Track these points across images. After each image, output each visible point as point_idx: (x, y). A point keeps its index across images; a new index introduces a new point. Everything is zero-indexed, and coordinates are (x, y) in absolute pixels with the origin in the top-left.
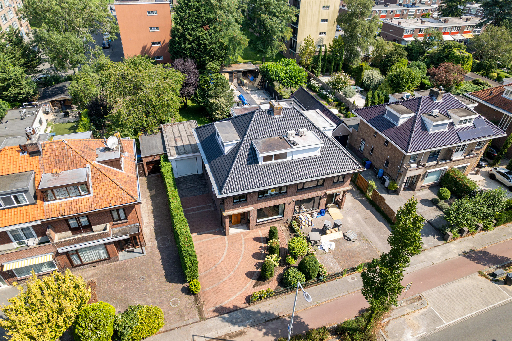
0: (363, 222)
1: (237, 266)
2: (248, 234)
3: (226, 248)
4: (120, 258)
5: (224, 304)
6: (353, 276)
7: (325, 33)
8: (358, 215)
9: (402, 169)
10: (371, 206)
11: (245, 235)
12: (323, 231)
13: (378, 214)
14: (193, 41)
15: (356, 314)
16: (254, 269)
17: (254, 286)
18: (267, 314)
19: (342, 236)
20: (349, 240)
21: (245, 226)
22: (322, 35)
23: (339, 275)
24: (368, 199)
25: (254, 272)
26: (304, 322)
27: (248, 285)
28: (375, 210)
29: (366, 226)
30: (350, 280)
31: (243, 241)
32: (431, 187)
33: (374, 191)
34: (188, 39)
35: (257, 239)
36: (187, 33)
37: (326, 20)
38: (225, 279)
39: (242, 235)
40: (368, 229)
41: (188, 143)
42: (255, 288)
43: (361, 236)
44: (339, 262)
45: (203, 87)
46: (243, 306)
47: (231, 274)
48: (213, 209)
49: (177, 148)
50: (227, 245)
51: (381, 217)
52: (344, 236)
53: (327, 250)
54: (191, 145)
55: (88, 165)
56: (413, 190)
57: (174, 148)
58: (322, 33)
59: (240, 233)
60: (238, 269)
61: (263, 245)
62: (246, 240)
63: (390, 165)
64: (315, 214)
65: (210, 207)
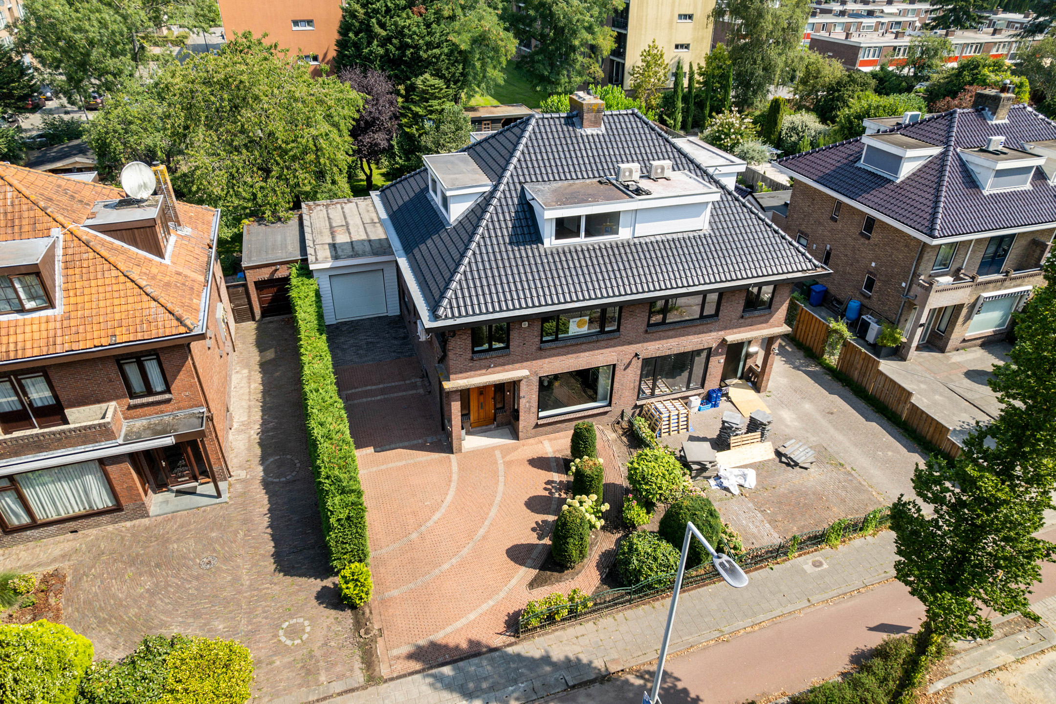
0: (824, 423)
1: (482, 532)
2: (515, 449)
3: (454, 485)
4: (153, 510)
5: (440, 637)
6: (817, 556)
7: (687, 47)
8: (808, 406)
9: (916, 289)
10: (838, 386)
11: (505, 451)
12: (721, 443)
13: (862, 404)
14: (388, 39)
15: (844, 665)
16: (533, 539)
17: (532, 585)
18: (571, 665)
19: (773, 456)
20: (792, 464)
21: (507, 430)
22: (680, 50)
23: (778, 552)
24: (829, 369)
25: (531, 547)
26: (685, 691)
27: (514, 582)
28: (850, 395)
29: (832, 431)
30: (809, 568)
31: (501, 467)
32: (988, 343)
33: (846, 344)
34: (377, 35)
35: (540, 463)
36: (374, 20)
37: (690, 17)
38: (446, 566)
39: (498, 453)
40: (840, 437)
41: (364, 237)
42: (535, 591)
43: (823, 456)
44: (773, 522)
45: (407, 130)
46: (497, 641)
47: (465, 551)
48: (421, 391)
49: (333, 246)
50: (455, 477)
51: (869, 411)
52: (779, 454)
53: (736, 490)
54: (370, 241)
55: (56, 232)
56: (942, 350)
57: (327, 247)
58: (682, 46)
59: (493, 448)
60: (484, 538)
61: (557, 477)
62: (508, 464)
63: (877, 285)
64: (696, 401)
65: (414, 386)
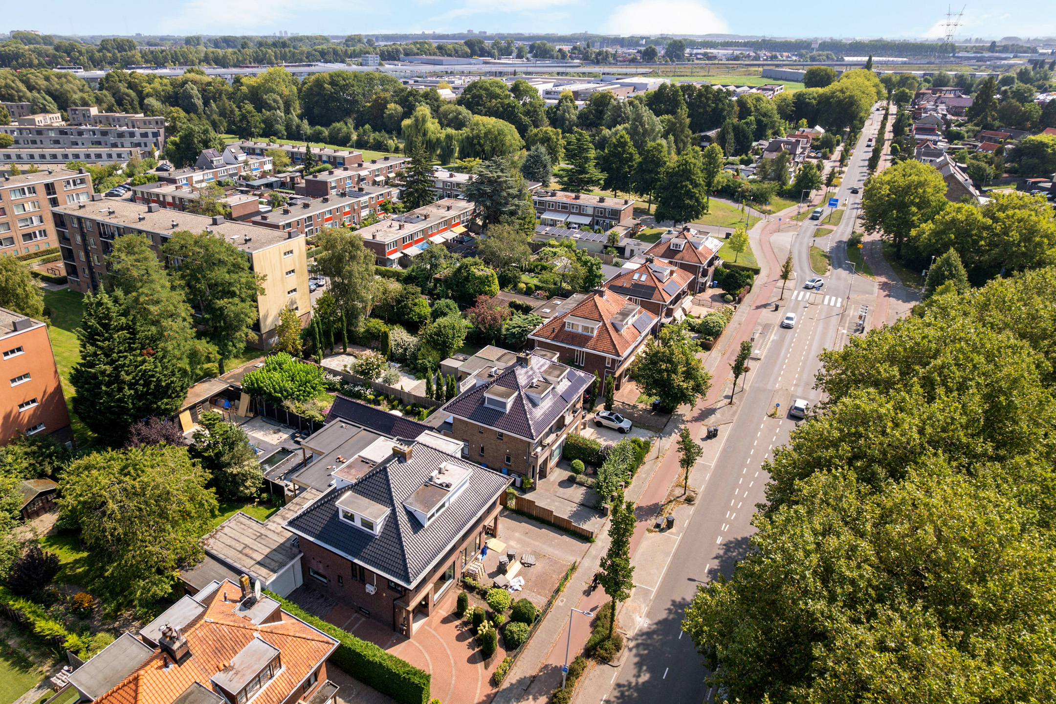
0: (527, 539)
1: (452, 661)
2: (431, 621)
3: (423, 651)
6: (560, 598)
7: (295, 290)
8: (517, 535)
9: (531, 459)
10: (520, 517)
11: (429, 624)
12: (502, 569)
13: (534, 522)
15: (590, 630)
16: (471, 652)
17: (486, 667)
18: (521, 682)
19: (521, 566)
20: (530, 565)
21: (420, 615)
22: (291, 294)
23: (550, 603)
24: (512, 510)
25: (474, 655)
26: (556, 666)
27: (480, 671)
28: (527, 520)
29: (532, 542)
30: (561, 604)
31: (434, 632)
32: (558, 465)
33: (517, 498)
34: (126, 382)
35: (446, 621)
37: (293, 271)
38: (453, 682)
39: (426, 627)
40: (537, 543)
41: (268, 550)
42: (489, 669)
43: (538, 555)
44: (539, 594)
46: (495, 691)
47: (454, 672)
48: (363, 619)
49: (259, 563)
50: (421, 648)
51: (538, 524)
52: (523, 564)
53: (520, 589)
54: (274, 550)
55: (256, 634)
56: (545, 477)
58: (292, 291)
59: (424, 624)
60: (455, 663)
61: (458, 622)
62: (435, 629)
63: (512, 459)
65: (356, 620)
